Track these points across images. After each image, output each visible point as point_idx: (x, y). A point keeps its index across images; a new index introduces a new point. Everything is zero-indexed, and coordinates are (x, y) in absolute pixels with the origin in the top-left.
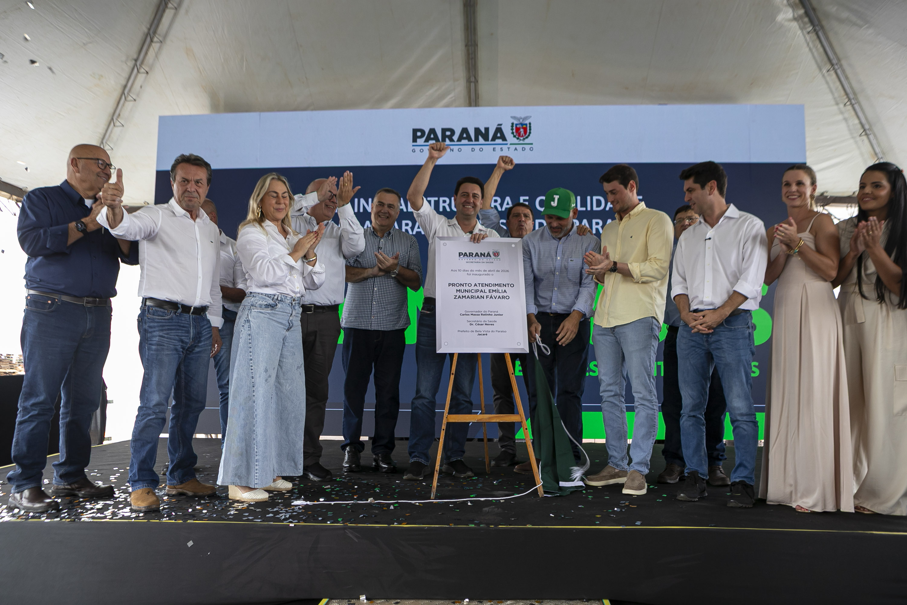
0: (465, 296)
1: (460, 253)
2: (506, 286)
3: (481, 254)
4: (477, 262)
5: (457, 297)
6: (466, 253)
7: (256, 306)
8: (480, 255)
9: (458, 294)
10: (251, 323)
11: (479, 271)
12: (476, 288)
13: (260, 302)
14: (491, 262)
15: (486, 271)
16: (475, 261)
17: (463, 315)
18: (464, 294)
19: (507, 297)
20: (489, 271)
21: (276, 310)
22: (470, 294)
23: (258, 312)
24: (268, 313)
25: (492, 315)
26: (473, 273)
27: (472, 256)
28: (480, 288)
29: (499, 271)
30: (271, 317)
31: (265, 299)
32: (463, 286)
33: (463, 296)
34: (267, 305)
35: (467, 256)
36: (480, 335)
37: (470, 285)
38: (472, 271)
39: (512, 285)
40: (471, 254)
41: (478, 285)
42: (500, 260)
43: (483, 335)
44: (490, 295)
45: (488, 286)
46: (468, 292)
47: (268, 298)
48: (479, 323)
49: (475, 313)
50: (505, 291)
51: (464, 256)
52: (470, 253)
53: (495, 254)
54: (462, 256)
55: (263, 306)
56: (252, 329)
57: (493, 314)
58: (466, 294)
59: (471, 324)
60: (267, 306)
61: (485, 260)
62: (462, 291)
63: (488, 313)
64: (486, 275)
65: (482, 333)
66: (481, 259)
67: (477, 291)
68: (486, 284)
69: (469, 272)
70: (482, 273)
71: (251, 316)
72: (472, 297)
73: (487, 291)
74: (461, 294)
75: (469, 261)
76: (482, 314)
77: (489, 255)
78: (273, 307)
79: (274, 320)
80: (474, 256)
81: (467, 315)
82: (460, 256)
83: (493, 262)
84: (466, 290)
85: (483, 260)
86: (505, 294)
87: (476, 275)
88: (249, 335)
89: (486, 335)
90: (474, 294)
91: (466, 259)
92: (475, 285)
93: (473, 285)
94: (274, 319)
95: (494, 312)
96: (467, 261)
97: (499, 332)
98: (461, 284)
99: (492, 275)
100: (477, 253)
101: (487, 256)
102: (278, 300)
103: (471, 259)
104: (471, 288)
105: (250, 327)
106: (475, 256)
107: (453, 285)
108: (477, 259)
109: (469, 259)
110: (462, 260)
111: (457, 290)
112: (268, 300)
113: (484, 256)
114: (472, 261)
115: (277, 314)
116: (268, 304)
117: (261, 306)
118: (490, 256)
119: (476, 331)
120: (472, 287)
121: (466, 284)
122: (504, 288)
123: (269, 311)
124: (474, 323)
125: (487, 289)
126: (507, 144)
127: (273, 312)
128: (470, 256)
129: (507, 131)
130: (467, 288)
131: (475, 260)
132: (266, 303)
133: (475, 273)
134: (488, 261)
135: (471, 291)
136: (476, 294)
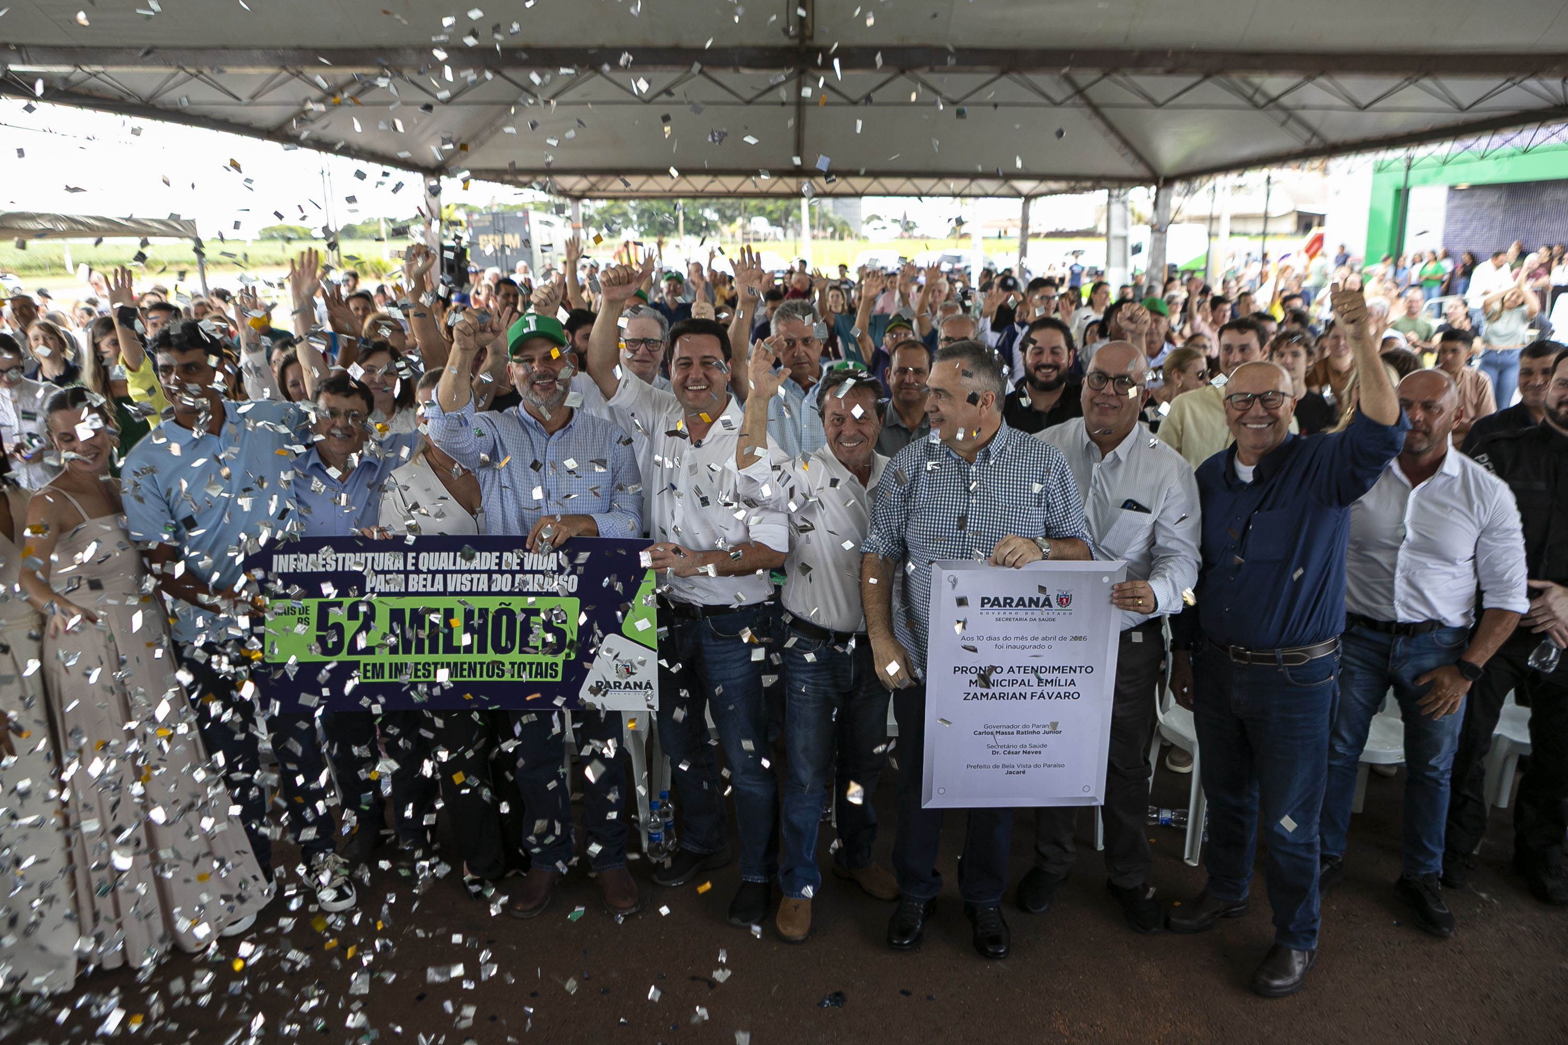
0: (987, 694)
1: (983, 599)
2: (1075, 672)
4: (1020, 619)
5: (970, 697)
6: (997, 599)
8: (1027, 603)
9: (974, 689)
11: (1022, 638)
12: (1011, 676)
14: (1049, 619)
15: (1037, 639)
16: (1016, 617)
17: (980, 733)
18: (985, 690)
19: (1076, 696)
20: (1044, 639)
22: (998, 690)
25: (1039, 733)
26: (1009, 643)
27: (1011, 606)
28: (1020, 676)
29: (1065, 639)
33: (982, 694)
35: (999, 605)
36: (1011, 773)
37: (999, 670)
38: (1006, 638)
39: (1089, 670)
40: (1008, 602)
41: (1016, 670)
42: (1070, 613)
43: (1018, 773)
44: (1039, 690)
45: (1037, 672)
46: (993, 685)
48: (1012, 750)
49: (1004, 730)
50: (1072, 683)
51: (992, 606)
52: (1005, 599)
53: (1061, 600)
54: (987, 606)
57: (1042, 730)
58: (990, 690)
59: (994, 753)
61: (1037, 613)
63: (1031, 730)
64: (1035, 647)
65: (1016, 769)
66: (1030, 612)
67: (1013, 683)
68: (1032, 668)
69: (1000, 643)
70: (1028, 643)
72: (1002, 696)
73: (1034, 682)
74: (979, 690)
75: (1002, 616)
76: (1018, 732)
77: (1047, 601)
80: (1014, 604)
81: (988, 733)
82: (983, 605)
83: (1054, 619)
85: (1033, 614)
86: (1071, 689)
87: (1015, 647)
89: (1024, 772)
90: (1005, 690)
91: (997, 612)
92: (1011, 670)
93: (1006, 670)
95: (1044, 726)
96: (998, 617)
97: (1049, 766)
98: (980, 668)
99: (1050, 647)
100: (1021, 599)
101: (1044, 605)
103: (1007, 612)
104: (1000, 677)
106: (1017, 605)
107: (964, 670)
108: (1021, 613)
109: (1002, 612)
110: (988, 614)
111: (971, 681)
113: (1037, 604)
114: (1009, 616)
118: (1050, 605)
119: (1004, 766)
120: (1004, 675)
122: (1070, 676)
124: (1001, 750)
125: (1034, 677)
128: (1005, 606)
130: (993, 677)
131: (1017, 614)
133: (1013, 642)
134: (1045, 616)
135: (999, 683)
136: (1010, 690)
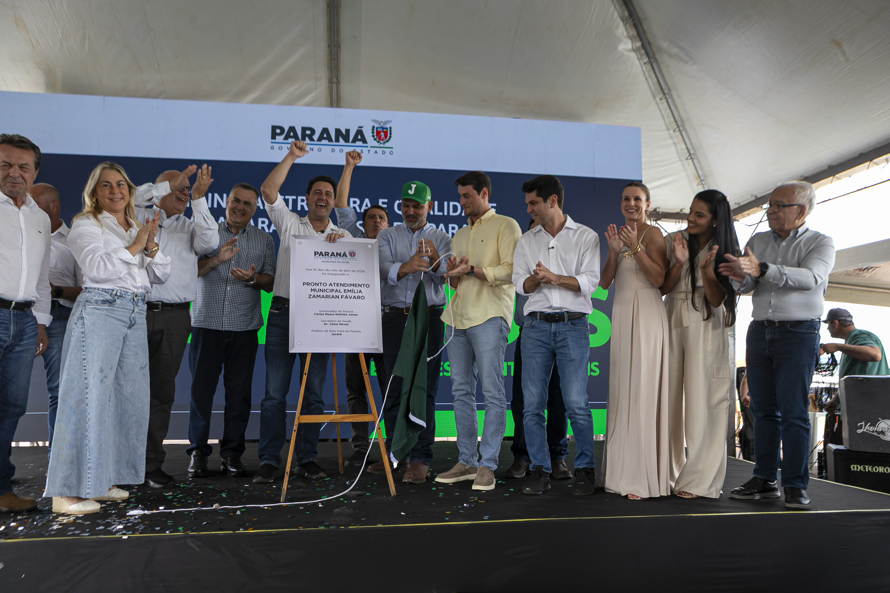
0: (320, 296)
1: (315, 252)
2: (361, 286)
3: (337, 253)
4: (333, 262)
5: (312, 297)
6: (321, 252)
7: (92, 302)
8: (335, 255)
9: (313, 293)
10: (85, 321)
11: (335, 270)
12: (331, 288)
13: (96, 298)
14: (346, 262)
15: (342, 271)
16: (331, 261)
17: (317, 314)
18: (319, 294)
19: (363, 298)
20: (345, 271)
21: (115, 306)
22: (325, 294)
23: (93, 308)
24: (105, 309)
25: (346, 315)
26: (329, 272)
27: (328, 256)
28: (335, 288)
29: (355, 271)
30: (109, 314)
31: (102, 294)
32: (318, 285)
33: (317, 295)
34: (103, 300)
35: (323, 255)
36: (334, 334)
37: (325, 284)
38: (327, 270)
39: (368, 286)
40: (327, 254)
41: (333, 285)
42: (356, 260)
43: (338, 334)
44: (345, 294)
45: (343, 286)
46: (323, 291)
47: (106, 294)
48: (334, 323)
49: (329, 313)
50: (360, 291)
51: (319, 255)
52: (325, 253)
53: (351, 254)
54: (317, 256)
55: (100, 302)
56: (86, 327)
57: (348, 314)
58: (321, 294)
59: (325, 324)
60: (105, 302)
61: (341, 259)
62: (317, 291)
63: (342, 313)
64: (341, 274)
65: (337, 333)
66: (337, 259)
67: (332, 291)
68: (341, 284)
69: (324, 272)
70: (338, 272)
71: (85, 313)
72: (327, 297)
73: (342, 291)
74: (316, 294)
75: (324, 260)
76: (336, 314)
77: (345, 254)
78: (111, 303)
79: (113, 317)
80: (329, 255)
81: (321, 314)
82: (315, 255)
83: (348, 262)
84: (320, 289)
85: (339, 259)
86: (360, 294)
87: (332, 274)
88: (82, 333)
89: (341, 334)
90: (329, 294)
91: (322, 258)
92: (331, 285)
93: (328, 284)
94: (112, 315)
95: (349, 312)
96: (323, 260)
97: (354, 332)
98: (316, 283)
99: (348, 275)
100: (333, 253)
101: (343, 256)
102: (117, 296)
103: (327, 258)
104: (325, 288)
105: (83, 324)
106: (331, 255)
107: (308, 284)
108: (333, 259)
109: (324, 258)
110: (318, 259)
111: (312, 289)
112: (106, 295)
113: (340, 255)
114: (328, 260)
115: (116, 310)
116: (105, 300)
117: (97, 302)
118: (346, 256)
119: (330, 331)
120: (327, 287)
121: (321, 283)
122: (359, 288)
123: (106, 307)
124: (328, 323)
125: (342, 289)
126: (367, 147)
127: (111, 308)
128: (325, 256)
129: (368, 134)
130: (322, 287)
131: (331, 259)
132: (103, 299)
133: (330, 272)
134: (344, 261)
135: (325, 291)
136: (331, 294)
